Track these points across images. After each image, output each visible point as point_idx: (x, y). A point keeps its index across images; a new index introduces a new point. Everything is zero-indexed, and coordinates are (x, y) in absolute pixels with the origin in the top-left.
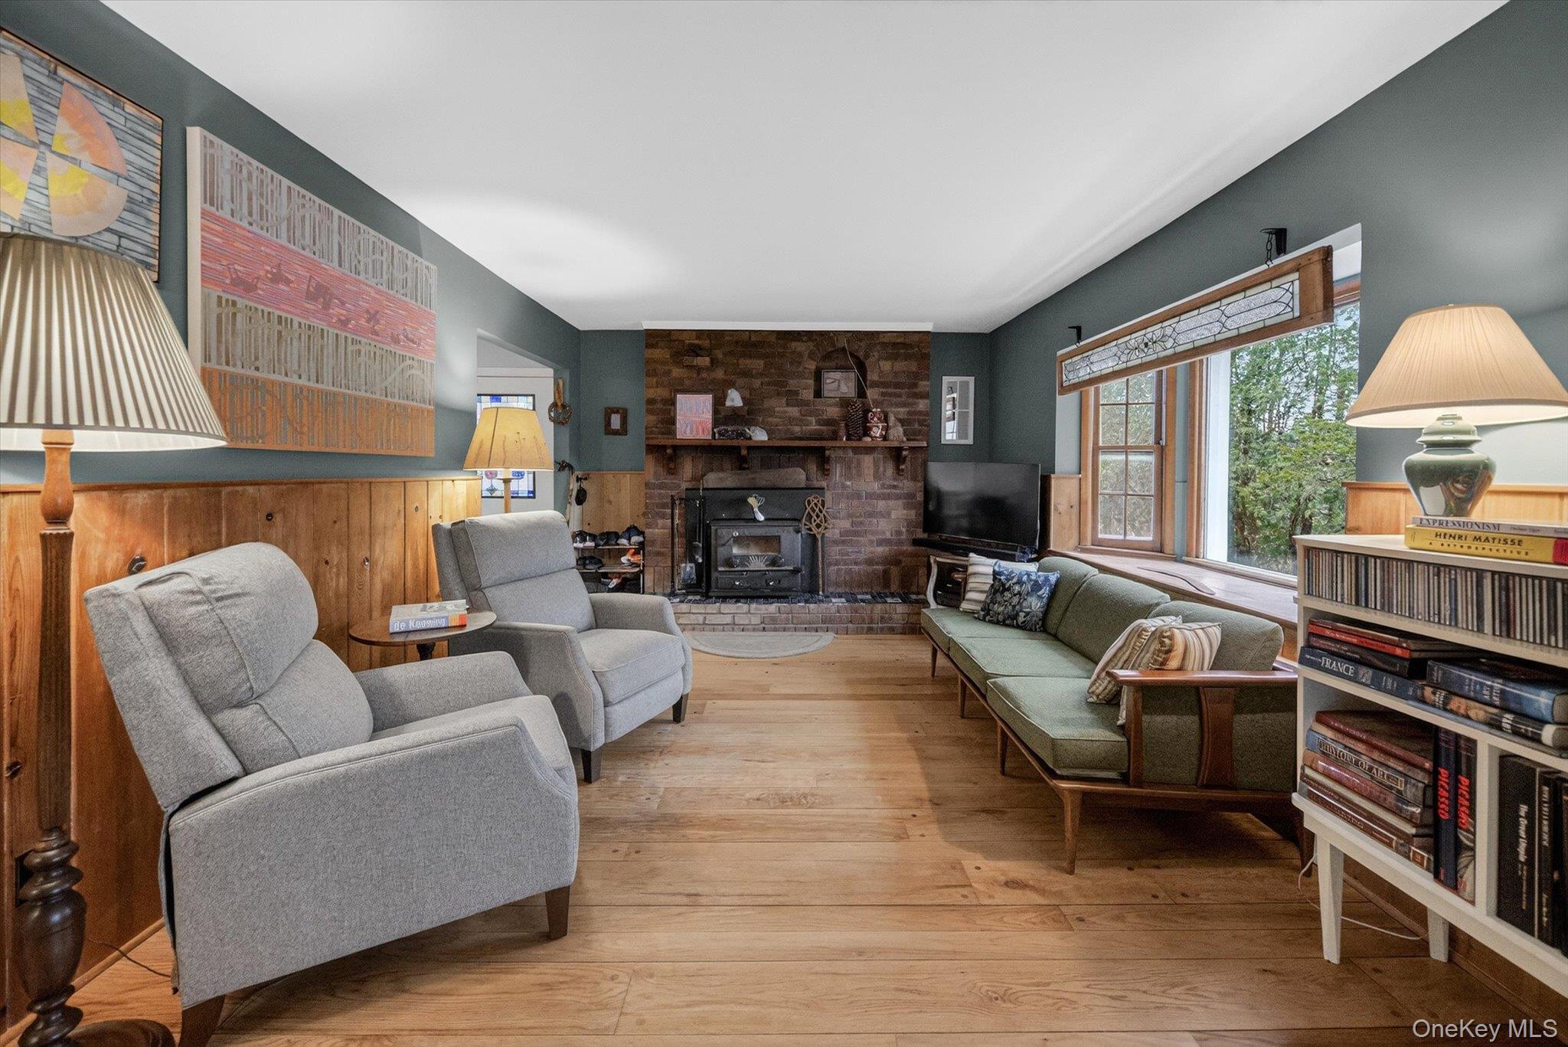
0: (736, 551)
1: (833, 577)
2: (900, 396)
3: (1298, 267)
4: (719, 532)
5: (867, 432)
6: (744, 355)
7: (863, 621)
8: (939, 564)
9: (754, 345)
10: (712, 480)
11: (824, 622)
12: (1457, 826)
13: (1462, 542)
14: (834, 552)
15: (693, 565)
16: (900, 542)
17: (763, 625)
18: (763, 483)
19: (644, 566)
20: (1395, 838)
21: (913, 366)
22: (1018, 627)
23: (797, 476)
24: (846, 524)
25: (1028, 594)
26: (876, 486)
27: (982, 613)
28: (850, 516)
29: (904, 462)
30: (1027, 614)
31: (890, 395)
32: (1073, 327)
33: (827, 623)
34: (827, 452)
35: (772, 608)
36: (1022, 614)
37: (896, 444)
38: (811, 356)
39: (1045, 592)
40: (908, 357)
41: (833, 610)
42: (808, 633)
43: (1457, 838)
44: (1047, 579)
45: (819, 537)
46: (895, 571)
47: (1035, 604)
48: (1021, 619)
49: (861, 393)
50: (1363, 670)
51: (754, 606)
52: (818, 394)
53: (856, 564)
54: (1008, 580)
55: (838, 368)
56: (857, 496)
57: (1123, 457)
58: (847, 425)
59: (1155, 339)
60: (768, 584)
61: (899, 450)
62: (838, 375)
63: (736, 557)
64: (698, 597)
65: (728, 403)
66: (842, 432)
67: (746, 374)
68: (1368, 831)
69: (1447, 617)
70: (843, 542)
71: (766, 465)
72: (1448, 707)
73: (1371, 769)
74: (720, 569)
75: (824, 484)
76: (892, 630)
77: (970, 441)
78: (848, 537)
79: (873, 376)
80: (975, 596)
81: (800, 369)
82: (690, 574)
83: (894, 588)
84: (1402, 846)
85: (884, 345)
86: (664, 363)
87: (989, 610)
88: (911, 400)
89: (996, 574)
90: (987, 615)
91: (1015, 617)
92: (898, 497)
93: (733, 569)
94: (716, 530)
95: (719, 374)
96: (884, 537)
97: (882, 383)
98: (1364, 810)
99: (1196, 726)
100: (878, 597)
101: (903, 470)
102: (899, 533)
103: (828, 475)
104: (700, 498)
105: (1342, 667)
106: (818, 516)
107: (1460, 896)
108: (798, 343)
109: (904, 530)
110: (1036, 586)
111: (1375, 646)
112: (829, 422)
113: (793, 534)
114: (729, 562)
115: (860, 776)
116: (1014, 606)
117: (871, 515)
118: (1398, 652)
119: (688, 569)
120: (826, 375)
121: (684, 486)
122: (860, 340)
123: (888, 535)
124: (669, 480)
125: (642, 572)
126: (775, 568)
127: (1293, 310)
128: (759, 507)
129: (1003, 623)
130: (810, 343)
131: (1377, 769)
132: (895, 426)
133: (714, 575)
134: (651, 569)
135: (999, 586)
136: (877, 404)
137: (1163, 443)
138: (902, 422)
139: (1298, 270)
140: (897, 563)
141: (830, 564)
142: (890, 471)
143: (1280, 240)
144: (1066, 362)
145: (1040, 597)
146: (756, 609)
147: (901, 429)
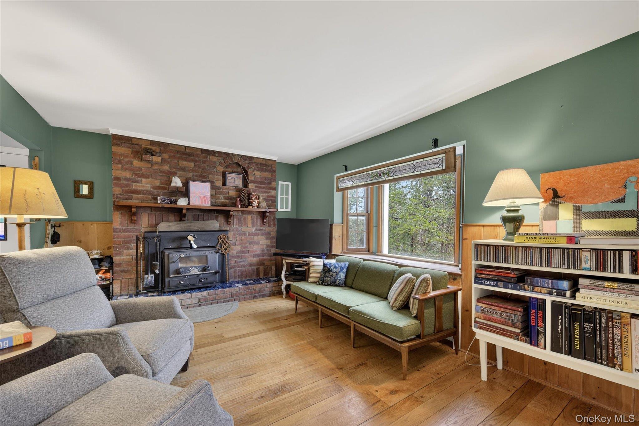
0: (181, 265)
1: (233, 274)
2: (264, 188)
3: (445, 152)
4: (171, 255)
5: (250, 204)
6: (182, 159)
7: (252, 294)
8: (287, 263)
9: (188, 154)
10: (163, 227)
11: (233, 296)
12: (538, 326)
13: (535, 240)
14: (233, 262)
15: (153, 275)
16: (263, 255)
17: (200, 303)
18: (195, 228)
19: (113, 280)
20: (513, 335)
21: (269, 175)
22: (336, 286)
23: (214, 224)
24: (238, 248)
25: (339, 272)
26: (253, 230)
27: (321, 282)
28: (240, 244)
29: (266, 219)
30: (340, 280)
31: (260, 187)
32: (344, 166)
33: (234, 297)
34: (231, 213)
35: (205, 293)
36: (338, 280)
37: (264, 210)
38: (220, 164)
39: (345, 270)
40: (266, 171)
41: (238, 289)
42: (225, 304)
43: (538, 330)
44: (345, 265)
45: (226, 255)
46: (262, 268)
47: (342, 276)
48: (337, 282)
49: (246, 185)
50: (499, 283)
51: (194, 294)
52: (224, 184)
53: (244, 266)
54: (331, 267)
55: (234, 172)
56: (244, 234)
57: (356, 218)
58: (240, 200)
59: (384, 173)
60: (201, 281)
61: (264, 213)
62: (233, 175)
63: (181, 268)
64: (156, 294)
65: (173, 184)
66: (238, 203)
67: (183, 169)
68: (503, 334)
69: (529, 263)
70: (238, 257)
71: (195, 219)
72: (535, 290)
73: (501, 314)
74: (171, 276)
75: (228, 229)
76: (264, 296)
77: (289, 210)
78: (240, 254)
79: (251, 177)
80: (314, 275)
81: (215, 170)
82: (151, 281)
83: (262, 275)
84: (516, 337)
85: (257, 164)
86: (126, 156)
87: (324, 280)
88: (269, 191)
89: (325, 265)
90: (322, 282)
91: (335, 282)
92: (263, 234)
93: (181, 275)
94: (168, 255)
95: (166, 168)
96: (256, 253)
97: (255, 181)
98: (500, 328)
99: (434, 311)
100: (257, 281)
101: (265, 222)
102: (263, 251)
103: (230, 224)
104: (157, 237)
105: (492, 283)
106: (225, 244)
107: (540, 348)
108: (213, 157)
109: (265, 249)
110: (342, 269)
111: (502, 274)
112: (230, 198)
113: (214, 253)
114: (178, 272)
115: (301, 367)
116: (334, 278)
117: (251, 243)
118: (512, 275)
119: (149, 278)
120: (228, 175)
121: (143, 230)
122: (245, 160)
123: (258, 252)
124: (132, 227)
125: (112, 283)
126: (205, 272)
127: (442, 167)
128: (194, 241)
129: (330, 285)
130: (220, 158)
131: (504, 314)
132: (263, 202)
133: (167, 280)
134: (119, 281)
135: (326, 270)
136: (254, 191)
137: (369, 212)
138: (265, 199)
139: (445, 153)
140: (263, 264)
141: (231, 268)
142: (259, 221)
143: (436, 143)
144: (341, 179)
145: (343, 272)
146: (195, 295)
147: (266, 203)
